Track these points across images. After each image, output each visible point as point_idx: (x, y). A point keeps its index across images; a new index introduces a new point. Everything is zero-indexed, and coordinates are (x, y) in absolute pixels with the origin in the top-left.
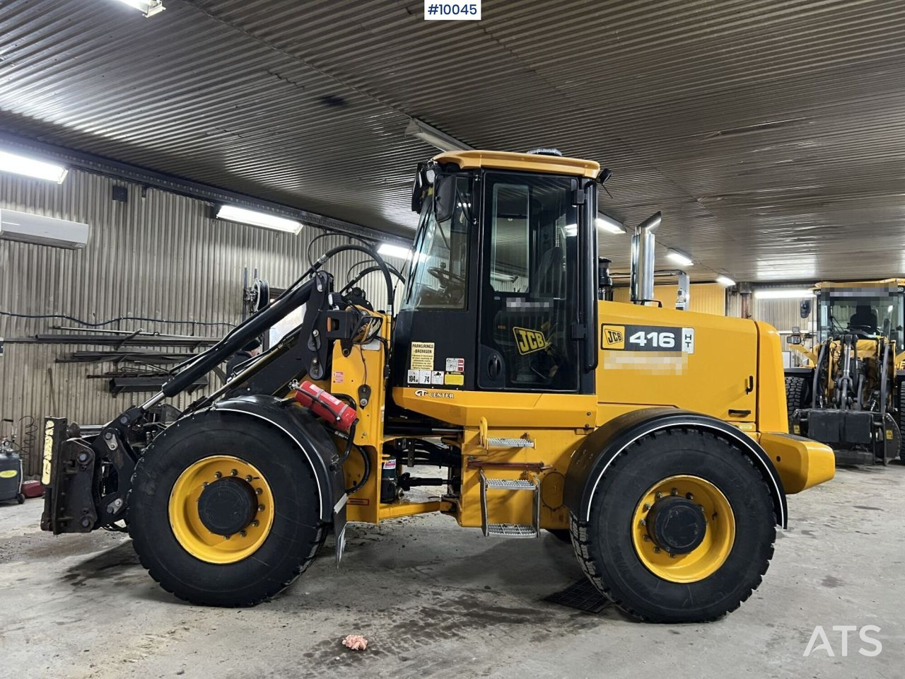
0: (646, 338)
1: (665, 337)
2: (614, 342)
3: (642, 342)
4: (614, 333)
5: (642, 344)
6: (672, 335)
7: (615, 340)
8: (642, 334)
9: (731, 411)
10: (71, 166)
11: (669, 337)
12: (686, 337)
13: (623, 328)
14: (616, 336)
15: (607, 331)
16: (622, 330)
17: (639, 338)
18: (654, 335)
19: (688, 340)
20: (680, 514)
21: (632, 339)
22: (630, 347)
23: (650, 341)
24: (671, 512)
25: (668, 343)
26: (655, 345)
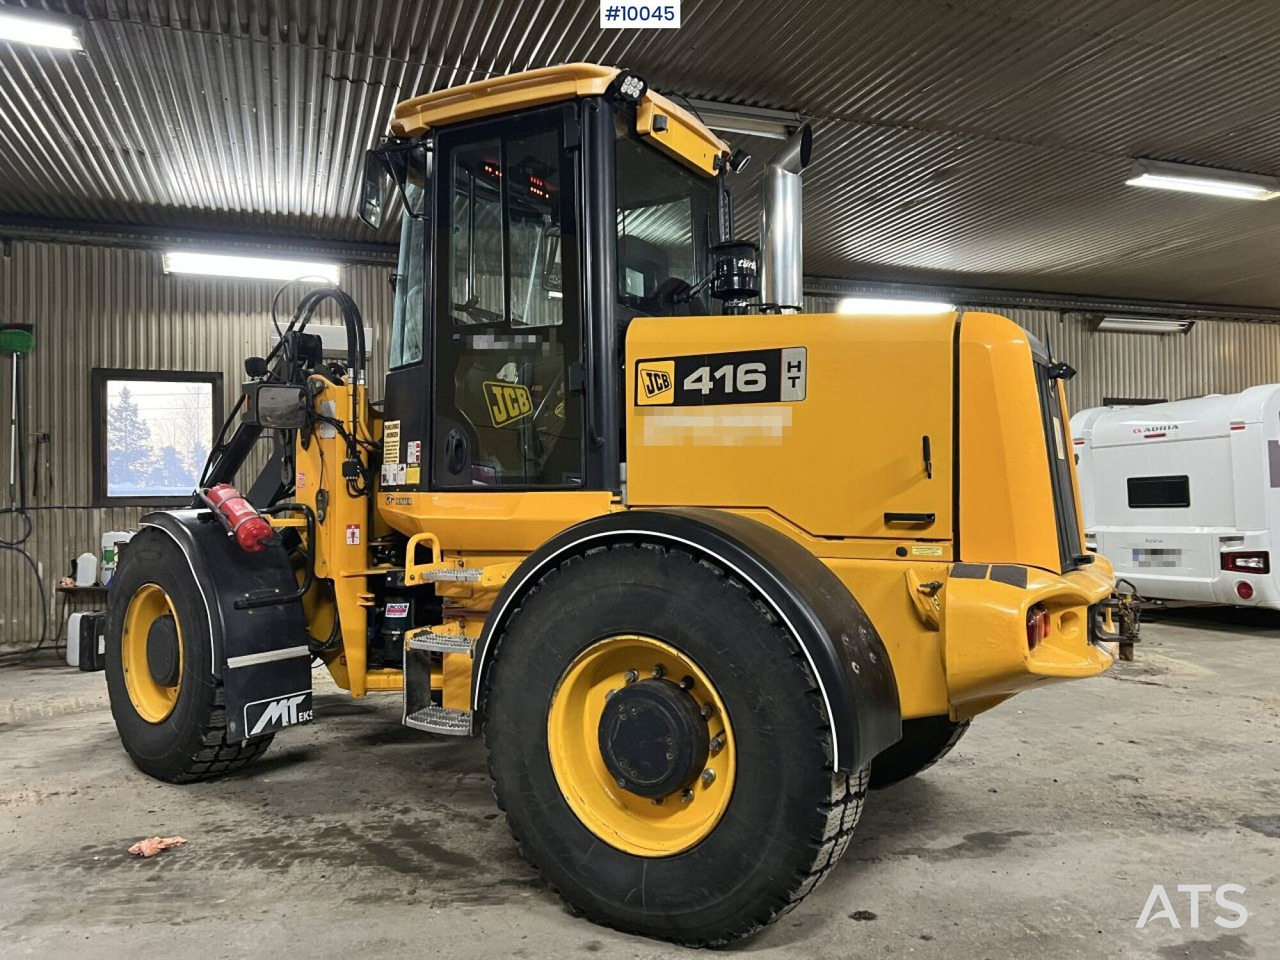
0: (712, 378)
1: (747, 372)
2: (656, 391)
3: (706, 387)
4: (656, 375)
5: (705, 391)
6: (761, 367)
7: (659, 389)
8: (705, 371)
9: (889, 518)
10: (349, 262)
11: (755, 371)
12: (790, 367)
13: (672, 363)
14: (660, 381)
15: (644, 373)
16: (669, 368)
17: (699, 380)
18: (727, 370)
19: (794, 372)
20: (639, 714)
21: (689, 384)
22: (685, 398)
23: (719, 383)
24: (621, 708)
25: (755, 382)
26: (729, 389)
